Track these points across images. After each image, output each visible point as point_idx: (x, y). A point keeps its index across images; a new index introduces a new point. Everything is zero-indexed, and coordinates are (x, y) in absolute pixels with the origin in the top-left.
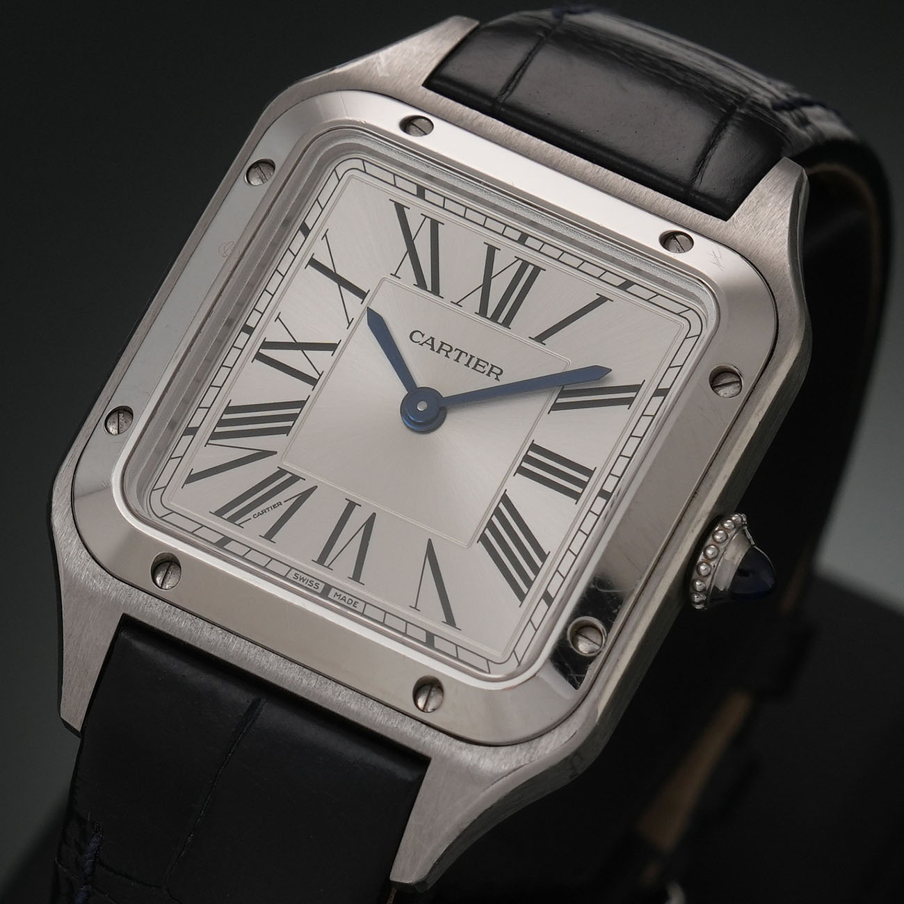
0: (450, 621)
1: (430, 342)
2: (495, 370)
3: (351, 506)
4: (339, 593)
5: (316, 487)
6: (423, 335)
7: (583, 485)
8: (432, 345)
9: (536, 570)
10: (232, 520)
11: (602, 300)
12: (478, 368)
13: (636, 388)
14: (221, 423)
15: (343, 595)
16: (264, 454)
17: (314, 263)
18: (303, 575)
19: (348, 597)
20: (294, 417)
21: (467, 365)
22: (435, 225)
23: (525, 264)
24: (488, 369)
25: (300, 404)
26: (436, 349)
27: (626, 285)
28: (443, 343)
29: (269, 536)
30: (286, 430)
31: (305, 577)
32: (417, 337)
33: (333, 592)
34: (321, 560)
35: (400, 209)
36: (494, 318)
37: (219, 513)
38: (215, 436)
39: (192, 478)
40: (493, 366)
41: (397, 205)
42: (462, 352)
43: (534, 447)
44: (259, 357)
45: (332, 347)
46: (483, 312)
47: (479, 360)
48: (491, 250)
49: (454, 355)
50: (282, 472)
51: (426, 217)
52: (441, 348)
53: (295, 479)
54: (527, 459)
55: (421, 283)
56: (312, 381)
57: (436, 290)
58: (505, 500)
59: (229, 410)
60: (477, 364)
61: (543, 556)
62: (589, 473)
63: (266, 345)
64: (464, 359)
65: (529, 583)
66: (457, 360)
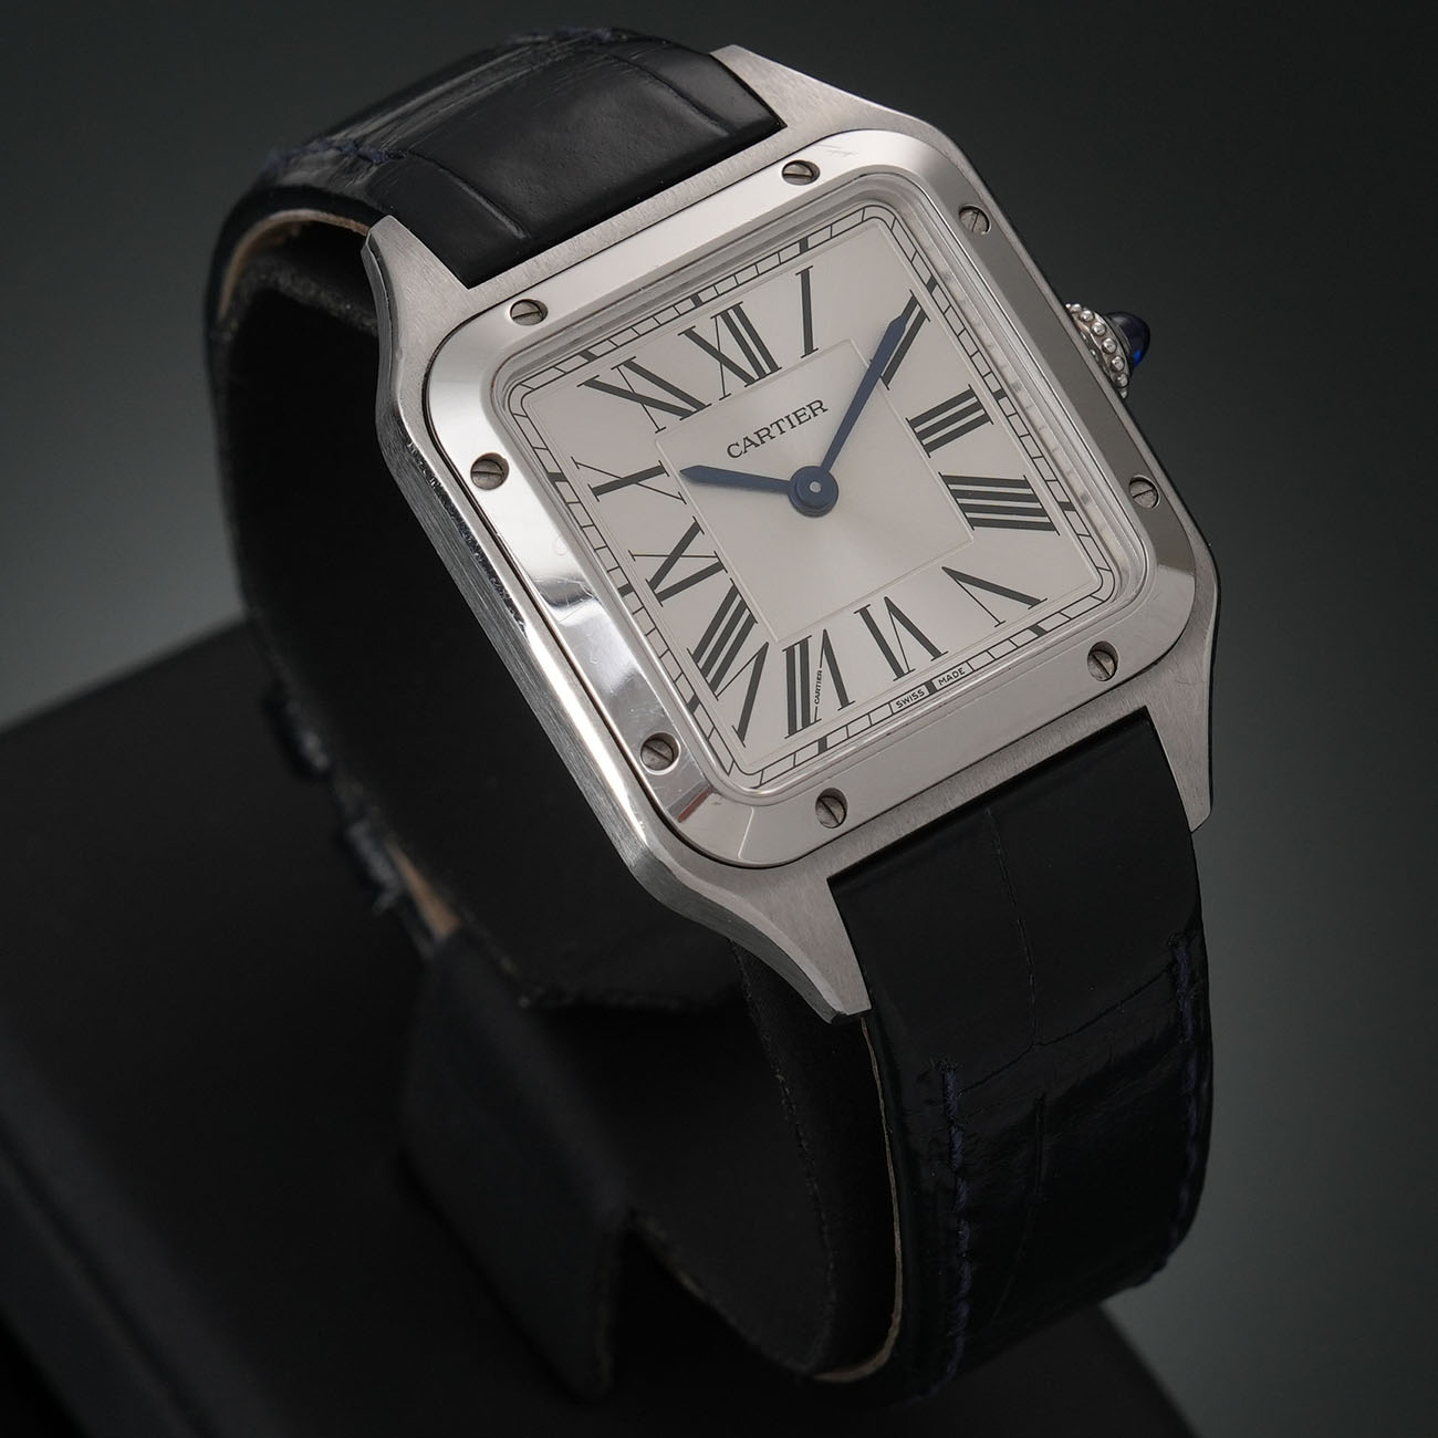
0: (1033, 602)
1: (748, 443)
2: (814, 407)
3: (864, 613)
4: (941, 678)
5: (825, 631)
6: (737, 444)
7: (978, 406)
8: (753, 443)
9: (1034, 498)
10: (806, 723)
11: (805, 275)
12: (802, 419)
13: (913, 302)
14: (705, 672)
15: (945, 676)
16: (761, 655)
17: (598, 491)
18: (902, 698)
19: (950, 673)
20: (743, 606)
21: (793, 427)
22: (629, 364)
23: (725, 315)
24: (809, 412)
25: (734, 592)
26: (759, 442)
27: (804, 246)
28: (757, 433)
29: (844, 702)
30: (751, 621)
31: (905, 697)
32: (735, 451)
33: (935, 682)
34: (899, 673)
35: (592, 383)
36: (762, 374)
37: (792, 730)
38: (713, 686)
39: (741, 732)
40: (809, 406)
41: (586, 383)
42: (777, 423)
43: (914, 423)
44: (661, 597)
45: (695, 529)
46: (749, 380)
47: (795, 413)
48: (690, 333)
49: (775, 431)
50: (790, 651)
51: (617, 367)
52: (761, 438)
53: (804, 644)
54: (921, 436)
55: (684, 414)
56: (718, 567)
57: (700, 406)
58: (948, 480)
59: (696, 657)
60: (798, 418)
61: (1025, 484)
62: (970, 393)
63: (653, 584)
64: (785, 425)
65: (1042, 512)
66: (782, 432)
